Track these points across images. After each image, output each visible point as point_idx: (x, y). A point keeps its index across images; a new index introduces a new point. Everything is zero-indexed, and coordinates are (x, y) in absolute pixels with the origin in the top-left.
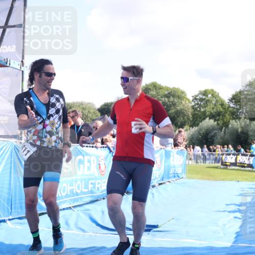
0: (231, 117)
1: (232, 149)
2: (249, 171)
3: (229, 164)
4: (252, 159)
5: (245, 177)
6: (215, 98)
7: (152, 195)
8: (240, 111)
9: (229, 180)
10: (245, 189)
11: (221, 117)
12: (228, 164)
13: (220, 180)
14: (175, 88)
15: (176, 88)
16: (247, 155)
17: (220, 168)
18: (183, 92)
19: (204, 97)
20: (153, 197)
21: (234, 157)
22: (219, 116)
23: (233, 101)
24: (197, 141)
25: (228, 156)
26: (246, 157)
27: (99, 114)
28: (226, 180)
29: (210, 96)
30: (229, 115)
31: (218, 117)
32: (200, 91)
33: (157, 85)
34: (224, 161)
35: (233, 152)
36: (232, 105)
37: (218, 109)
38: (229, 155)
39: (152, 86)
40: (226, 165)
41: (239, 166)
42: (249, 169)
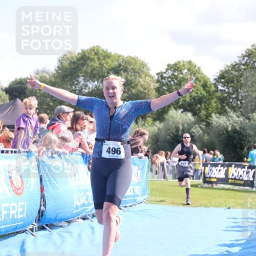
0: (220, 106)
1: (221, 156)
2: (247, 191)
3: (215, 180)
4: (252, 172)
5: (240, 202)
6: (195, 75)
7: (91, 230)
8: (234, 96)
9: (214, 207)
10: (240, 221)
11: (203, 105)
12: (213, 180)
13: (201, 206)
14: (131, 57)
15: (133, 56)
16: (244, 167)
17: (202, 187)
18: (143, 65)
19: (176, 74)
20: (93, 233)
21: (223, 170)
22: (201, 105)
23: (223, 80)
24: (167, 144)
25: (214, 168)
26: (243, 170)
27: (6, 97)
28: (210, 206)
29: (185, 71)
30: (216, 102)
31: (199, 106)
32: (169, 65)
33: (101, 52)
34: (207, 176)
35: (221, 162)
36: (220, 87)
37: (199, 92)
38: (216, 165)
39: (93, 53)
40: (211, 183)
41: (232, 184)
42: (247, 188)
